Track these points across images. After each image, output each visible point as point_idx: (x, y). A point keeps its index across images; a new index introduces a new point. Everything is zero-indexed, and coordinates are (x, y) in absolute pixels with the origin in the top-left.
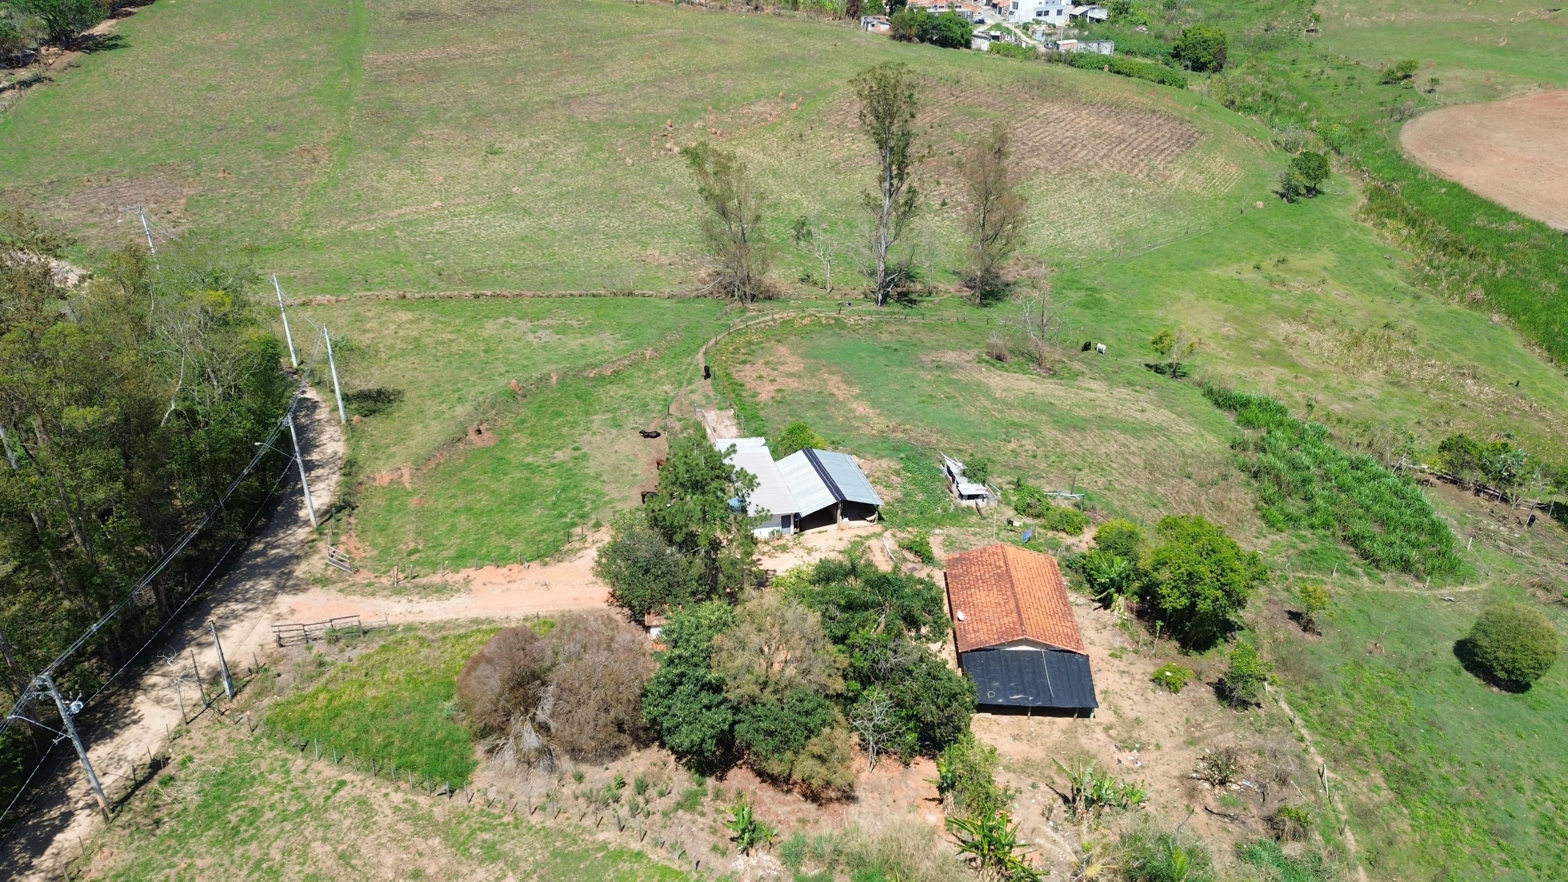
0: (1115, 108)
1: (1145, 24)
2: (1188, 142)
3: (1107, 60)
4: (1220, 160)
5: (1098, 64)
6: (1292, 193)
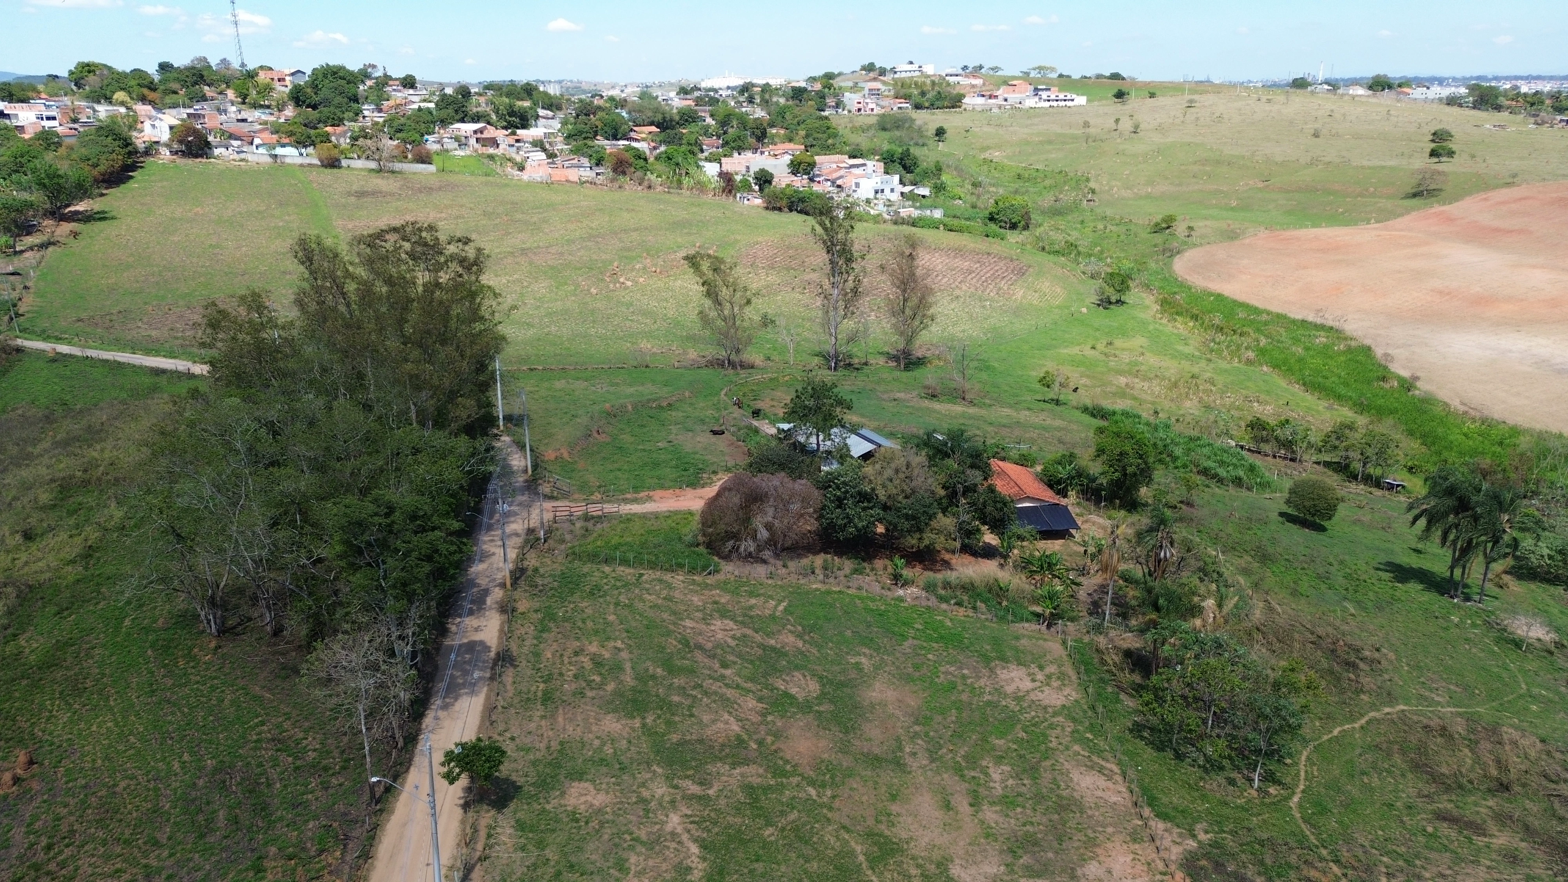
0: (959, 252)
1: (960, 198)
2: (1021, 273)
4: (1047, 284)
5: (934, 225)
6: (1106, 303)
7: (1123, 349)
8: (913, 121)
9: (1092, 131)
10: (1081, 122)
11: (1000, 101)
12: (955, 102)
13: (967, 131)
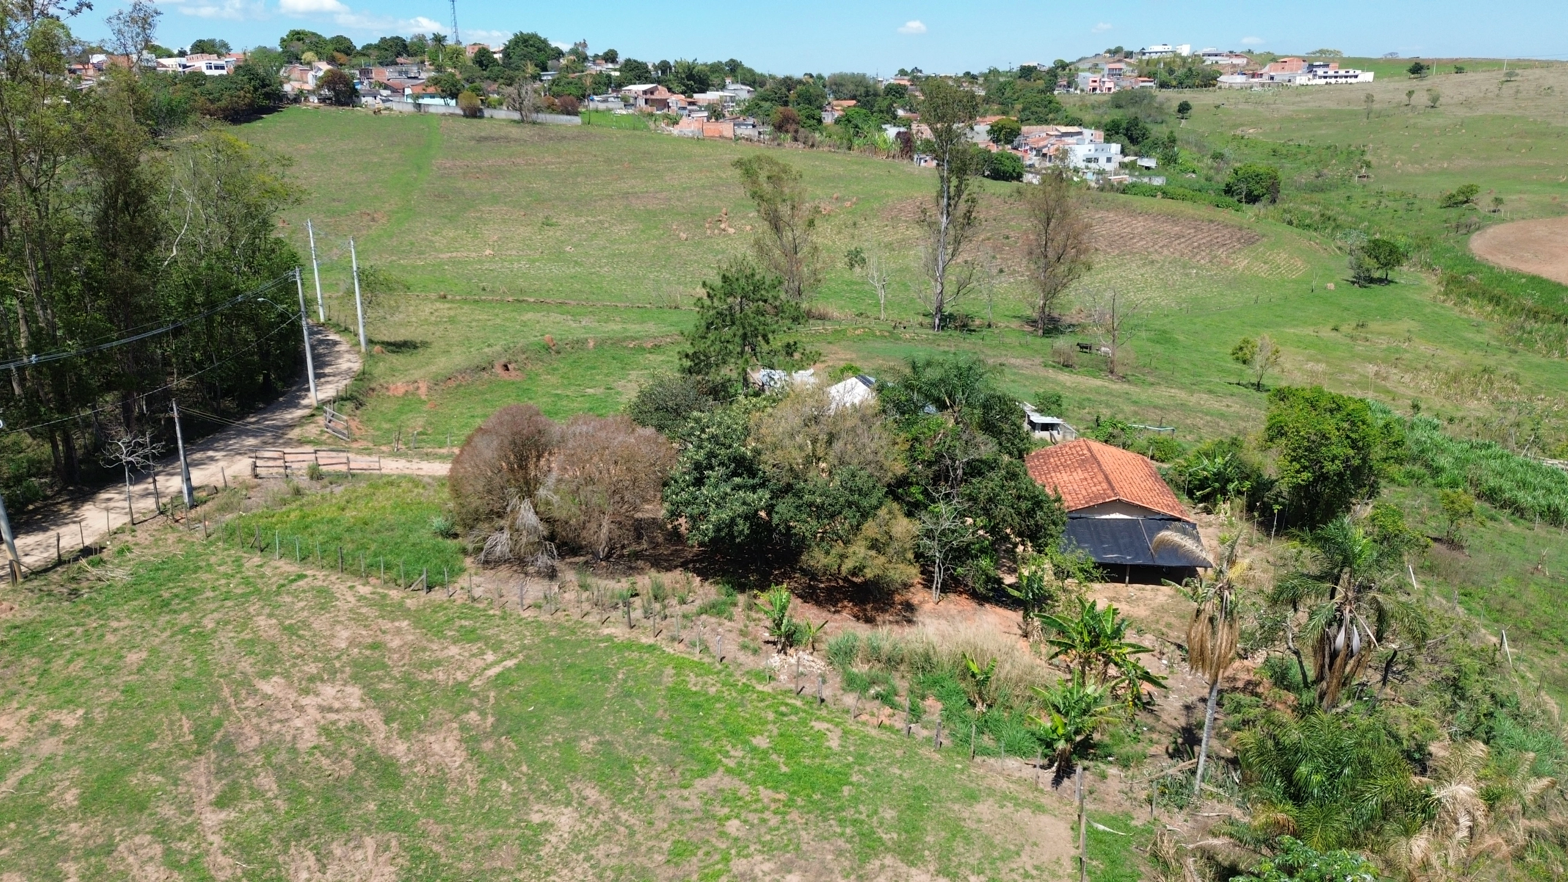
0: (1173, 218)
1: (1194, 172)
2: (1250, 241)
3: (1159, 189)
4: (1284, 255)
5: (1152, 192)
6: (1365, 280)
7: (1380, 334)
8: (1153, 97)
9: (1376, 106)
10: (1363, 97)
11: (1265, 79)
12: (1209, 80)
13: (1217, 107)
